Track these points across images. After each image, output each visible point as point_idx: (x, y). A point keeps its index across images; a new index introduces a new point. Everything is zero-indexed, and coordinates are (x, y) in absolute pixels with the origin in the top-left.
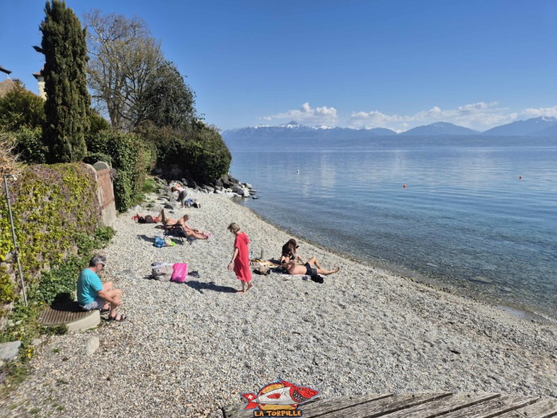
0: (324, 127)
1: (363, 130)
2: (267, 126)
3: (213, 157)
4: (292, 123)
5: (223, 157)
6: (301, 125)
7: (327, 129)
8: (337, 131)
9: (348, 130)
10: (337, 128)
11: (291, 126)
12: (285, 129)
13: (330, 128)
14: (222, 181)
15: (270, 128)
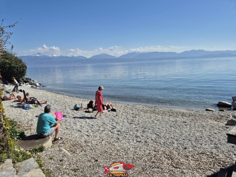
0: (55, 56)
1: (73, 57)
2: (25, 55)
3: (17, 67)
4: (38, 54)
5: (23, 67)
6: (43, 55)
7: (56, 57)
8: (61, 57)
9: (66, 57)
10: (61, 56)
11: (38, 55)
12: (35, 56)
13: (58, 56)
14: (23, 79)
15: (26, 56)
